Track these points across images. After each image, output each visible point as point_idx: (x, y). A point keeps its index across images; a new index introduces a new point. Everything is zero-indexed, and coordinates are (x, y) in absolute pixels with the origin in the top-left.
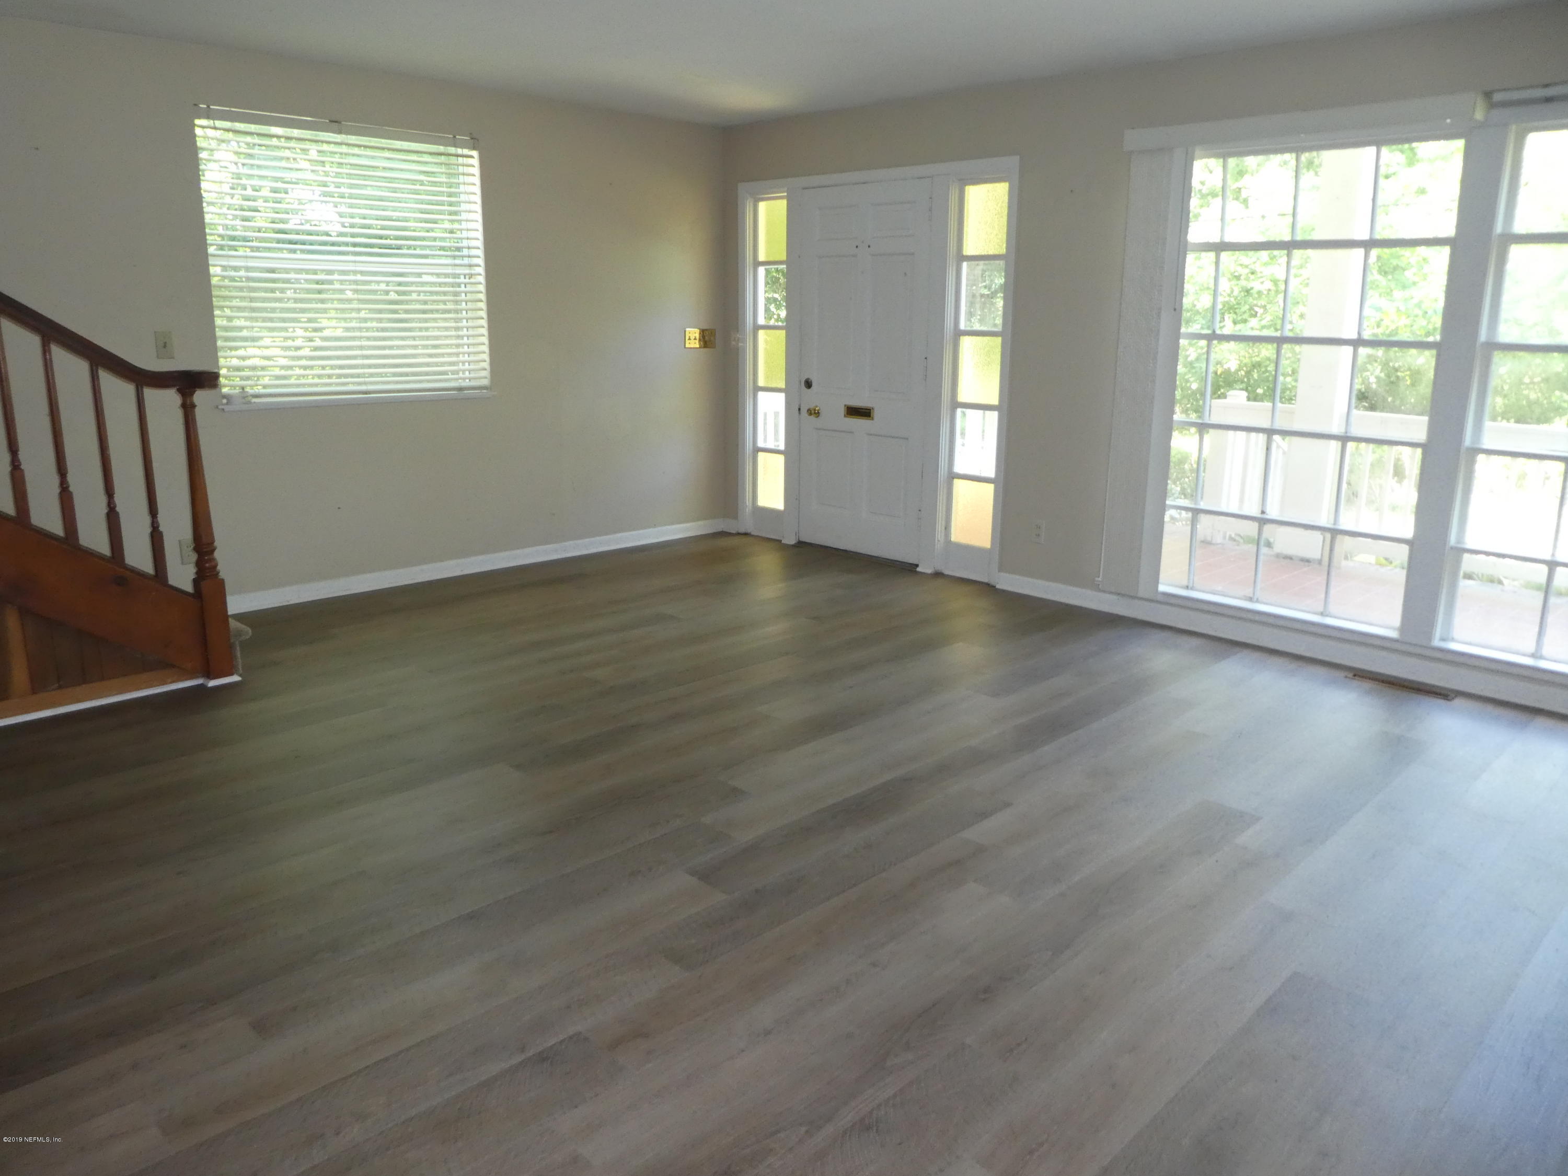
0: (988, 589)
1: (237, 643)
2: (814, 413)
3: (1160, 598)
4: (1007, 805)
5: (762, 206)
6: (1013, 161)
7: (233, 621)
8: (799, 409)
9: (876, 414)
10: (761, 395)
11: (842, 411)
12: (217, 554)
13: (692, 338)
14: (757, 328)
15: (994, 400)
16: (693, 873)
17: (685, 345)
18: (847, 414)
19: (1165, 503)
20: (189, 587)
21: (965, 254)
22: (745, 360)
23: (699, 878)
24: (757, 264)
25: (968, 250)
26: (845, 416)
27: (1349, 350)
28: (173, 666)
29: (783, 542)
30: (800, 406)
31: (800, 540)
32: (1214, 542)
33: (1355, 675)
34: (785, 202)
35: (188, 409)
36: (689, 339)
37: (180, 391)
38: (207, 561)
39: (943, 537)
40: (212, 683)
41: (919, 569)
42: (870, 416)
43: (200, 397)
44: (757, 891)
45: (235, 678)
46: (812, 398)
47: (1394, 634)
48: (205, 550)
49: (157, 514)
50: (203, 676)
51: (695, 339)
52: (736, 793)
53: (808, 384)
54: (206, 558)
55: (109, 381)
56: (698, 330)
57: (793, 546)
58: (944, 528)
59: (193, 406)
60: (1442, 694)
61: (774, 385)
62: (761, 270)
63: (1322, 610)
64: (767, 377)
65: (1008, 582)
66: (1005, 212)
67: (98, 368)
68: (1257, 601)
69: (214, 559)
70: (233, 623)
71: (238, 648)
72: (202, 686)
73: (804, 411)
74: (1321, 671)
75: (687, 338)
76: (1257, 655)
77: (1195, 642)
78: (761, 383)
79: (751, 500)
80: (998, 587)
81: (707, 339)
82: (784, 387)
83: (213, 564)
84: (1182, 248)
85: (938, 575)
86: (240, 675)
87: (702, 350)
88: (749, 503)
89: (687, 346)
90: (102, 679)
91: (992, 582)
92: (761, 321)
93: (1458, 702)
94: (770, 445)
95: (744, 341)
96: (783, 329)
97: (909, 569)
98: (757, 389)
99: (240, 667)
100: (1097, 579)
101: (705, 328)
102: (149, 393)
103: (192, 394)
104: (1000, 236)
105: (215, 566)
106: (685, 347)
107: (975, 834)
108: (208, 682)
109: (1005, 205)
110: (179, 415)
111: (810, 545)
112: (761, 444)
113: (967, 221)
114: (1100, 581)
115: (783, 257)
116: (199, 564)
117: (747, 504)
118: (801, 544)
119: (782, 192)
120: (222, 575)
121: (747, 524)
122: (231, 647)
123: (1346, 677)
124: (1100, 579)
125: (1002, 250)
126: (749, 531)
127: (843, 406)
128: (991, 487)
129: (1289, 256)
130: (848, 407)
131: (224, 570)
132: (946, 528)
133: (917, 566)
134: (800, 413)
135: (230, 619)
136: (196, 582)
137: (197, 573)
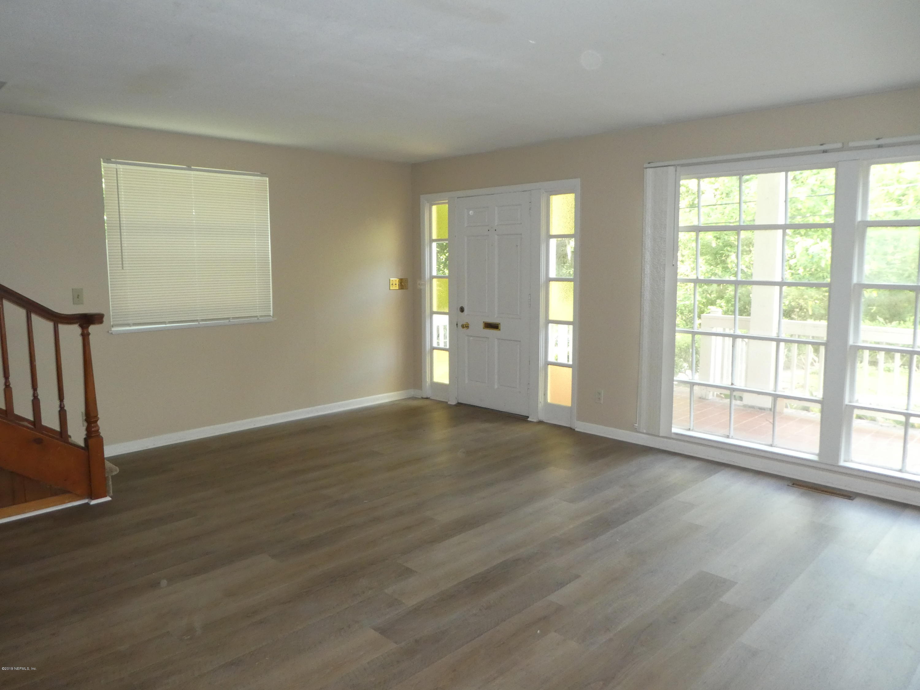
0: (570, 431)
1: (110, 477)
2: (466, 326)
3: (673, 436)
4: (577, 577)
5: (434, 208)
6: (577, 182)
7: (108, 462)
8: (457, 324)
9: (501, 327)
10: (435, 316)
11: (482, 325)
12: (99, 423)
13: (394, 284)
14: (432, 277)
15: (571, 319)
16: (376, 629)
17: (390, 288)
18: (485, 327)
19: (673, 379)
20: (82, 444)
21: (551, 234)
22: (425, 296)
23: (380, 633)
24: (431, 241)
25: (553, 232)
26: (484, 328)
27: (777, 288)
28: (69, 492)
29: (448, 403)
30: (457, 322)
31: (459, 402)
32: (707, 398)
33: (793, 484)
34: (447, 205)
35: (85, 336)
36: (392, 285)
37: (81, 326)
38: (93, 427)
39: (543, 400)
40: (93, 502)
41: (529, 419)
42: (498, 329)
43: (92, 329)
44: (416, 641)
45: (108, 499)
46: (464, 318)
47: (815, 458)
48: (92, 420)
49: (64, 399)
50: (88, 498)
51: (396, 285)
52: (408, 572)
53: (462, 310)
54: (93, 425)
55: (37, 321)
56: (398, 279)
57: (455, 405)
58: (543, 394)
59: (89, 334)
60: (849, 496)
61: (442, 311)
62: (434, 245)
63: (771, 443)
64: (439, 307)
65: (582, 427)
66: (573, 210)
67: (31, 313)
68: (732, 438)
69: (97, 426)
70: (108, 464)
71: (111, 480)
72: (87, 504)
73: (460, 325)
74: (772, 481)
75: (391, 284)
76: (733, 472)
77: (695, 464)
78: (435, 309)
79: (429, 378)
80: (576, 430)
81: (403, 284)
82: (448, 311)
83: (97, 428)
84: (676, 229)
85: (541, 422)
86: (111, 497)
87: (401, 290)
88: (428, 380)
89: (391, 288)
90: (26, 501)
91: (573, 427)
92: (434, 273)
93: (857, 501)
94: (442, 345)
95: (425, 285)
96: (447, 278)
97: (523, 419)
98: (432, 313)
99: (111, 491)
100: (635, 425)
101: (402, 278)
102: (62, 328)
103: (88, 327)
104: (571, 224)
105: (98, 430)
106: (390, 289)
107: (556, 598)
108: (91, 502)
109: (573, 206)
110: (80, 339)
111: (465, 405)
112: (435, 345)
113: (552, 215)
114: (637, 426)
115: (446, 237)
116: (88, 430)
117: (427, 381)
118: (459, 404)
119: (445, 200)
120: (102, 434)
121: (427, 392)
122: (106, 479)
123: (788, 485)
124: (637, 425)
125: (572, 232)
126: (429, 397)
127: (482, 323)
128: (570, 370)
129: (738, 234)
130: (485, 323)
131: (103, 433)
132: (544, 395)
133: (528, 417)
134: (457, 327)
135: (105, 461)
136: (86, 440)
137: (86, 435)
